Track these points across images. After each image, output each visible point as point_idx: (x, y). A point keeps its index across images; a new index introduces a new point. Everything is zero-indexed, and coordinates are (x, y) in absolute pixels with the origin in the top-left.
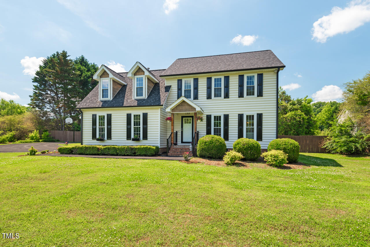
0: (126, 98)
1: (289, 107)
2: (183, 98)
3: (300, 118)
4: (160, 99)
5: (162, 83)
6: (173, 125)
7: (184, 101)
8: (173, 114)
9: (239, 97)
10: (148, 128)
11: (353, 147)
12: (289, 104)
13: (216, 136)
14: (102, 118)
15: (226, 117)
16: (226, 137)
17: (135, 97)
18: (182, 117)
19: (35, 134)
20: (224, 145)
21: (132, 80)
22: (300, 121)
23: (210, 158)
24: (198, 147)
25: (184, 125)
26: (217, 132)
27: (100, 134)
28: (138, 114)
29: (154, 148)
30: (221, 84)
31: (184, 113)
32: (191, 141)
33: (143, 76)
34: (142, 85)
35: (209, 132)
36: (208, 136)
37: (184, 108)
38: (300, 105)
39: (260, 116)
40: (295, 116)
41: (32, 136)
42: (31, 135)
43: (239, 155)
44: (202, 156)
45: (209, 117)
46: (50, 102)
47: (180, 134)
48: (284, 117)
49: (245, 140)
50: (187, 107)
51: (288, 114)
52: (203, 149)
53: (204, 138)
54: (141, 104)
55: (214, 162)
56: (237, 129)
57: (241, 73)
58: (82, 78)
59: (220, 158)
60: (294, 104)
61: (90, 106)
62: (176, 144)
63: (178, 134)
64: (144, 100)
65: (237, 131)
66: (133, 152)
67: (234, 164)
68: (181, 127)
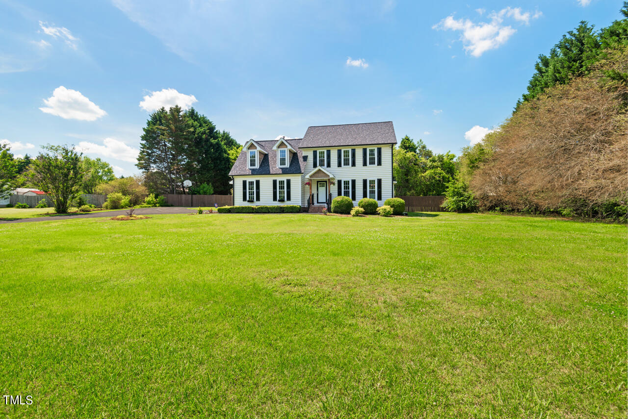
0: (270, 167)
1: (429, 164)
2: (319, 168)
3: (439, 177)
4: (300, 168)
5: (299, 153)
6: (311, 188)
7: (320, 170)
8: (311, 180)
9: (363, 166)
10: (291, 191)
11: (462, 205)
12: (429, 161)
13: (345, 197)
14: (251, 183)
15: (354, 182)
16: (354, 198)
17: (278, 166)
18: (318, 182)
19: (151, 198)
20: (352, 204)
21: (276, 152)
22: (440, 181)
23: (342, 213)
24: (332, 206)
25: (319, 188)
26: (347, 194)
27: (249, 197)
28: (282, 180)
29: (299, 206)
30: (349, 155)
31: (319, 179)
32: (325, 201)
33: (286, 149)
34: (285, 156)
35: (339, 194)
36: (339, 197)
37: (320, 175)
38: (441, 161)
39: (380, 181)
40: (434, 175)
41: (149, 201)
42: (147, 199)
43: (362, 209)
44: (336, 212)
45: (339, 182)
46: (155, 162)
47: (316, 196)
48: (422, 176)
49: (368, 199)
50: (323, 174)
51: (427, 172)
52: (336, 206)
53: (336, 199)
54: (285, 171)
55: (344, 216)
56: (362, 191)
57: (365, 147)
58: (196, 135)
59: (349, 213)
60: (434, 161)
61: (241, 174)
62: (313, 204)
63: (314, 196)
64: (287, 168)
65: (362, 193)
66: (282, 210)
67: (357, 216)
68: (316, 190)
